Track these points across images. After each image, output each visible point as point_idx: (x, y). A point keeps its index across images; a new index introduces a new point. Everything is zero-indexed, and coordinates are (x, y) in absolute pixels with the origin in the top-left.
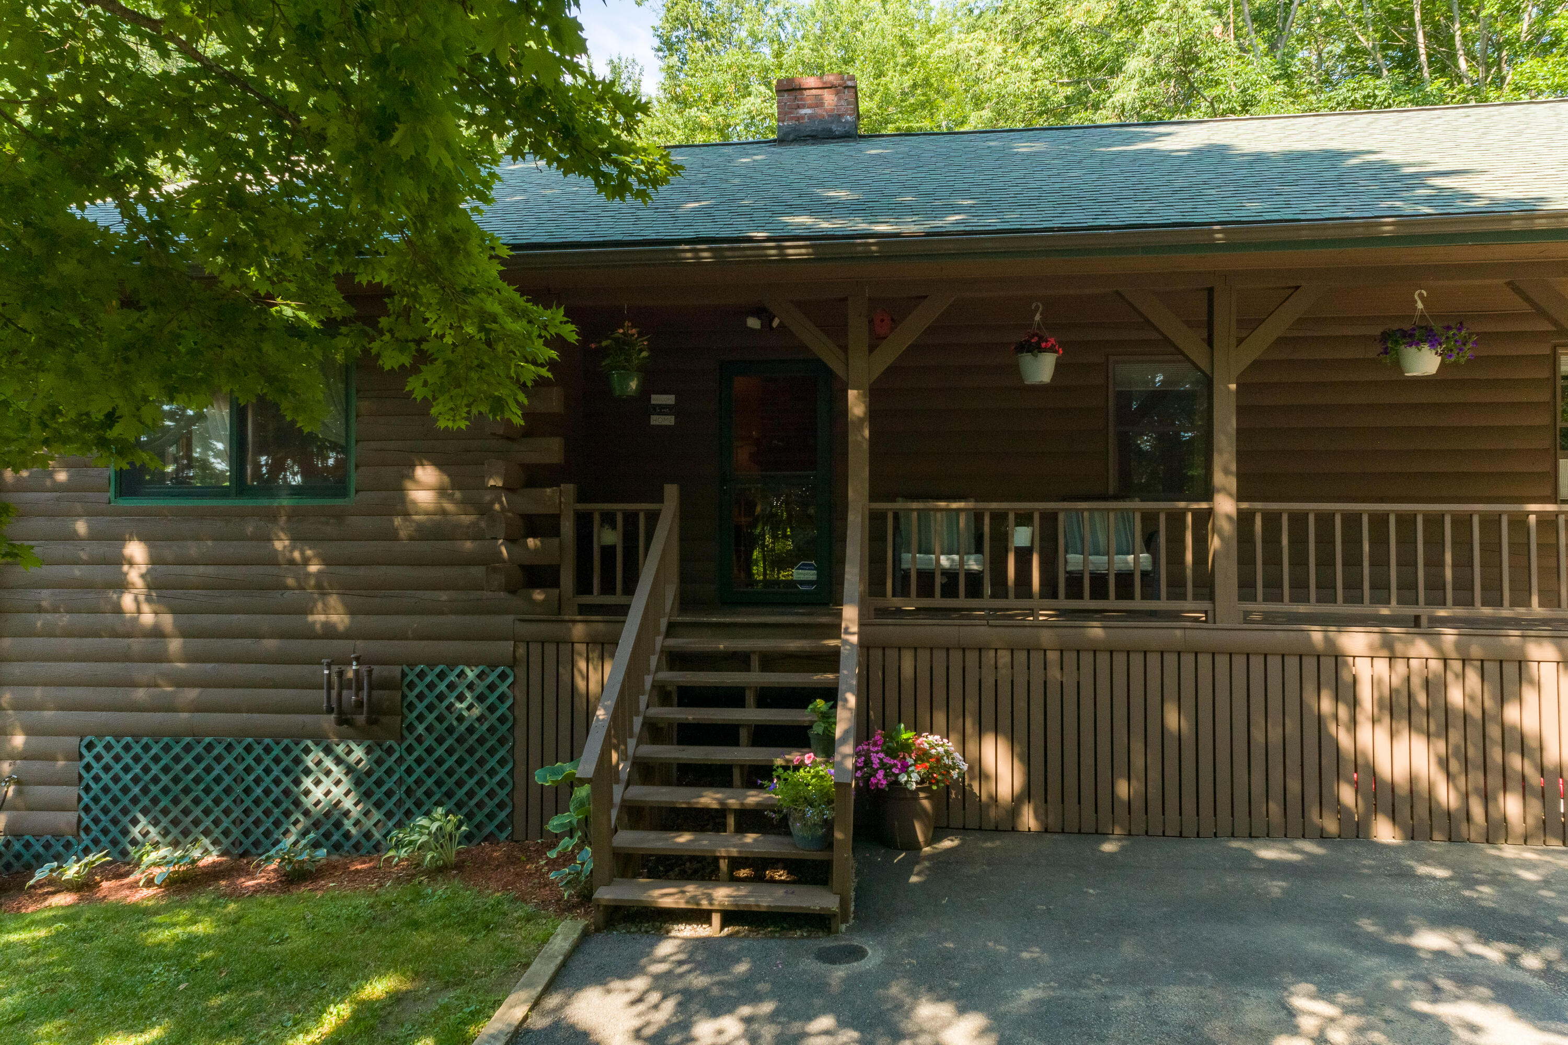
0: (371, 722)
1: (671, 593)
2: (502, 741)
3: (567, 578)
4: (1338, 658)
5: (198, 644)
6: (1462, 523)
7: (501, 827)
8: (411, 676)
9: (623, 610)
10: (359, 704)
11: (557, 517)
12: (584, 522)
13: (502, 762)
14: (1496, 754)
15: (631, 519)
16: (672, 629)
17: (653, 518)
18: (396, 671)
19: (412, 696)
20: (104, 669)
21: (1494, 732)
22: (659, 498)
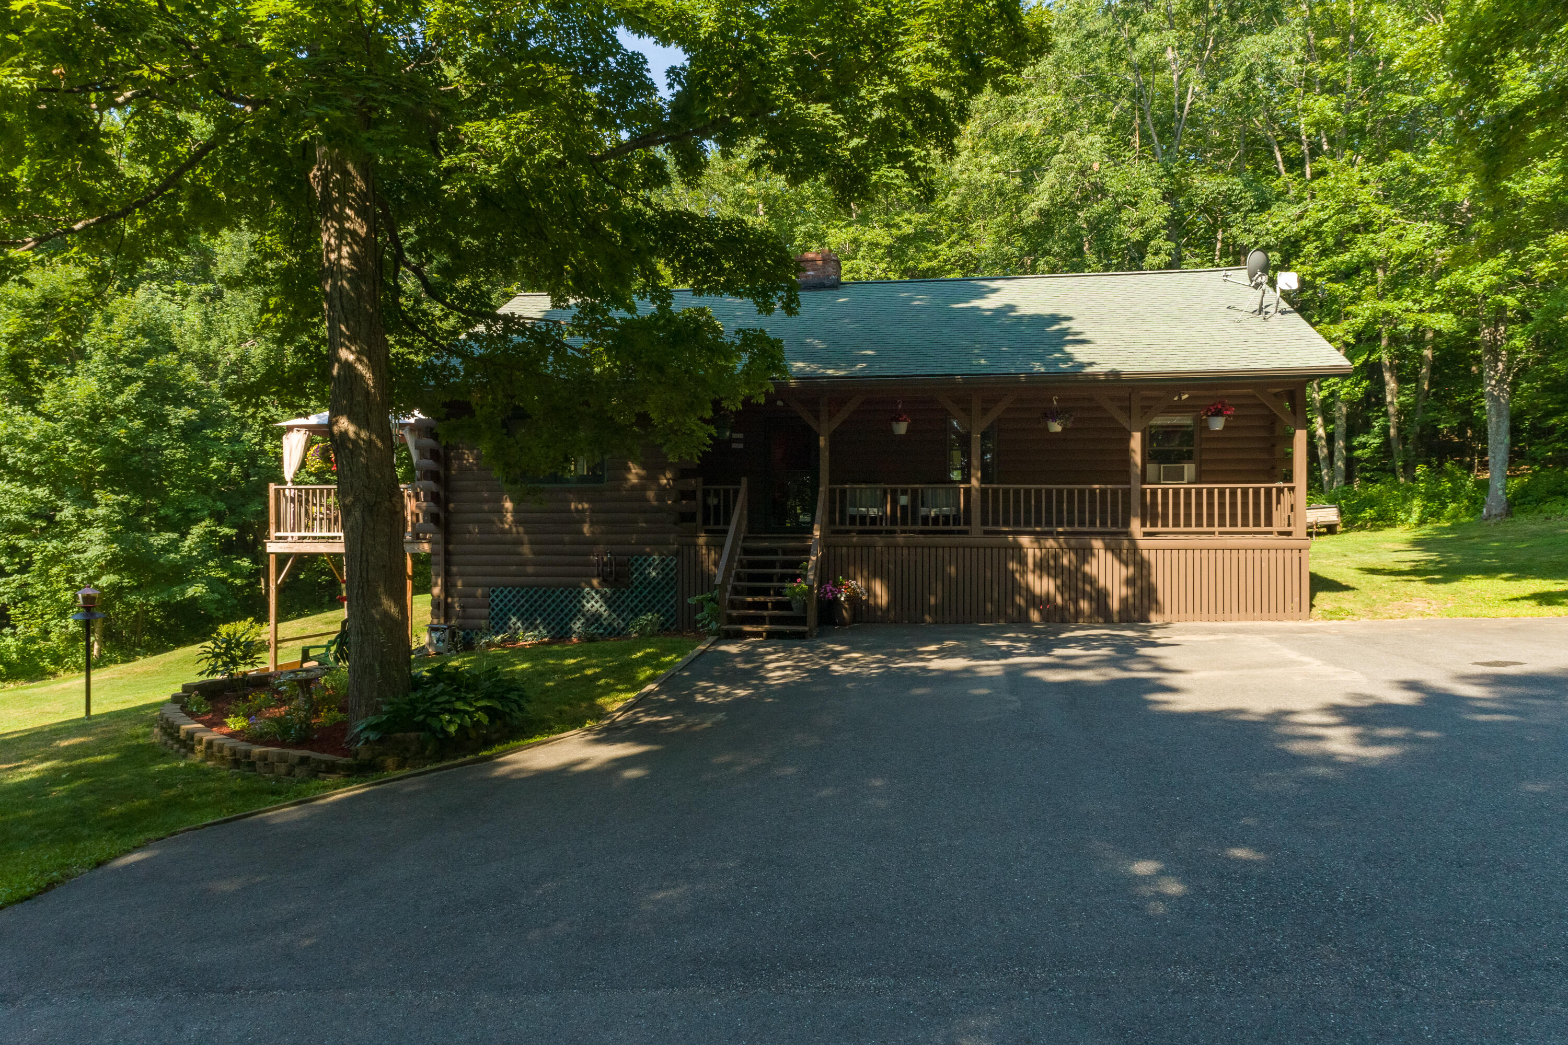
0: (616, 580)
1: (744, 523)
2: (672, 588)
3: (699, 517)
4: (1020, 547)
5: (537, 547)
6: (1071, 493)
7: (672, 624)
8: (632, 560)
9: (726, 532)
10: (611, 572)
11: (694, 492)
12: (706, 493)
13: (672, 597)
14: (1080, 584)
15: (727, 492)
16: (745, 539)
17: (736, 492)
18: (625, 558)
19: (633, 569)
20: (498, 558)
21: (1079, 575)
22: (739, 483)
